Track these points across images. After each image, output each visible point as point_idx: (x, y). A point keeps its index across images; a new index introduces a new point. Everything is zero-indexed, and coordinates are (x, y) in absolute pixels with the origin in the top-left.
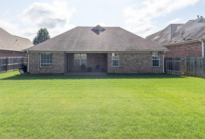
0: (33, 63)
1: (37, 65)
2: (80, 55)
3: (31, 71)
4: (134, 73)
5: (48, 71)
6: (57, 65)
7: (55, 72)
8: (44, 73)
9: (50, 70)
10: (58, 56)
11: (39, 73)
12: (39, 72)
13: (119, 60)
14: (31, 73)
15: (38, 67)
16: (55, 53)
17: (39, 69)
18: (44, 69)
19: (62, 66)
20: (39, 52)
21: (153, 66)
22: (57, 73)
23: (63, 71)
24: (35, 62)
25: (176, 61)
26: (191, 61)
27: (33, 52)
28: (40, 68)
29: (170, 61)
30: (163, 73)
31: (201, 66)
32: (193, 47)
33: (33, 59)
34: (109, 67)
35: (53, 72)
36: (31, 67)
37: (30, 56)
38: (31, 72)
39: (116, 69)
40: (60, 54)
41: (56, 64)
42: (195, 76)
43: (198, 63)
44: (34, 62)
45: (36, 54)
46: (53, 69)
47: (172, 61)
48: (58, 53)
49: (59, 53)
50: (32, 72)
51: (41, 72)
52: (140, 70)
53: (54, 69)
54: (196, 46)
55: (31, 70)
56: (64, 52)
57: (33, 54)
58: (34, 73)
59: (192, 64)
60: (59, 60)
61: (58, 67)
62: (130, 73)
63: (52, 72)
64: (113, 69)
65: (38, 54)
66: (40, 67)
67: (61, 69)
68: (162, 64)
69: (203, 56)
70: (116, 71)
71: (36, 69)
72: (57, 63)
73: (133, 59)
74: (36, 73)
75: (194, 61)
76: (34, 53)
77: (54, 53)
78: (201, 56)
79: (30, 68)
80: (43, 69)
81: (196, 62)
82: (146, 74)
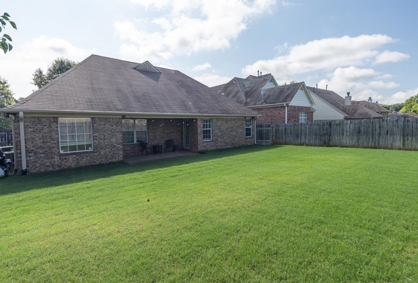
0: (37, 144)
1: (50, 148)
2: (134, 122)
3: (33, 166)
4: (229, 147)
5: (85, 160)
6: (106, 144)
7: (103, 160)
8: (73, 165)
9: (89, 158)
10: (107, 126)
11: (57, 169)
12: (59, 166)
13: (211, 129)
14: (35, 171)
15: (55, 154)
16: (99, 118)
17: (56, 159)
18: (74, 156)
19: (118, 146)
20: (54, 116)
21: (246, 136)
22: (108, 162)
23: (121, 156)
24: (43, 142)
25: (266, 128)
26: (280, 127)
27: (34, 116)
28: (61, 155)
29: (261, 129)
30: (255, 144)
31: (291, 133)
32: (276, 112)
33: (36, 135)
34: (199, 142)
35: (99, 162)
36: (32, 154)
37: (25, 127)
38: (34, 168)
39: (208, 143)
40: (111, 120)
41: (104, 143)
42: (286, 144)
43: (288, 130)
44: (39, 142)
45: (43, 120)
46: (96, 154)
47: (263, 129)
48: (106, 119)
49: (110, 118)
50: (37, 169)
51: (66, 166)
52: (234, 142)
53: (99, 154)
54: (279, 111)
55: (33, 164)
56: (121, 117)
57: (33, 120)
58: (42, 170)
59: (282, 131)
60: (110, 133)
61: (109, 150)
62: (225, 147)
63: (96, 160)
64: (205, 144)
65: (52, 120)
66: (59, 152)
67: (116, 152)
68: (254, 133)
69: (286, 123)
70: (208, 147)
71: (48, 159)
72: (106, 140)
73: (227, 127)
74: (51, 169)
75: (284, 128)
76: (38, 118)
77: (97, 119)
78: (285, 122)
79: (28, 158)
80: (71, 158)
81: (285, 129)
82: (241, 147)
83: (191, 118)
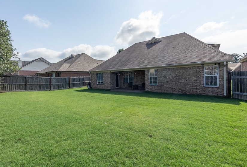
0: (93, 81)
4: (176, 93)
8: (99, 88)
9: (102, 86)
11: (96, 88)
13: (157, 77)
17: (96, 85)
18: (99, 85)
19: (109, 83)
21: (207, 84)
23: (110, 87)
29: (239, 77)
30: (223, 96)
33: (93, 78)
34: (146, 85)
39: (154, 87)
40: (107, 73)
41: (106, 82)
47: (242, 77)
50: (93, 88)
53: (105, 85)
56: (110, 71)
57: (93, 74)
60: (107, 78)
62: (171, 92)
63: (104, 88)
64: (151, 87)
65: (96, 74)
68: (223, 83)
70: (154, 89)
73: (174, 75)
77: (104, 73)
82: (194, 95)
83: (140, 70)
